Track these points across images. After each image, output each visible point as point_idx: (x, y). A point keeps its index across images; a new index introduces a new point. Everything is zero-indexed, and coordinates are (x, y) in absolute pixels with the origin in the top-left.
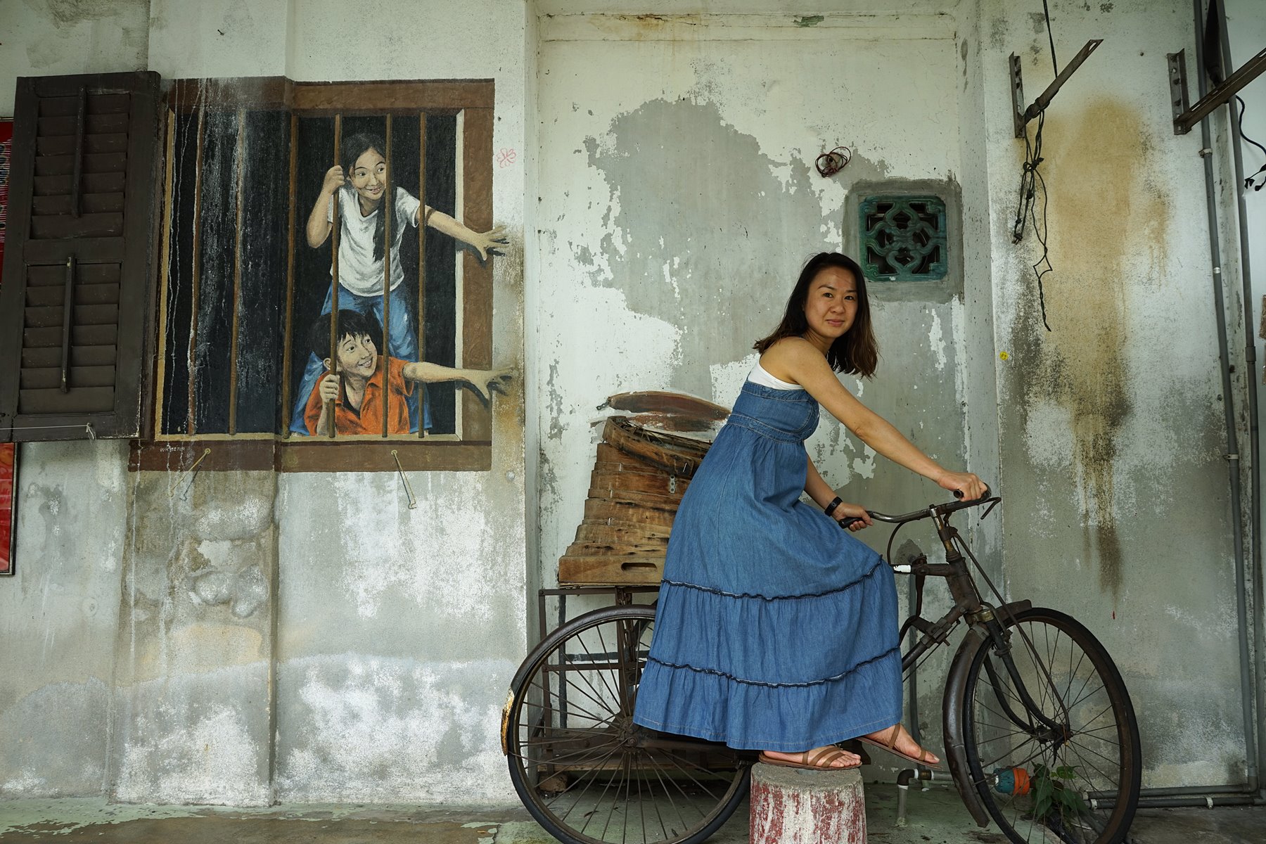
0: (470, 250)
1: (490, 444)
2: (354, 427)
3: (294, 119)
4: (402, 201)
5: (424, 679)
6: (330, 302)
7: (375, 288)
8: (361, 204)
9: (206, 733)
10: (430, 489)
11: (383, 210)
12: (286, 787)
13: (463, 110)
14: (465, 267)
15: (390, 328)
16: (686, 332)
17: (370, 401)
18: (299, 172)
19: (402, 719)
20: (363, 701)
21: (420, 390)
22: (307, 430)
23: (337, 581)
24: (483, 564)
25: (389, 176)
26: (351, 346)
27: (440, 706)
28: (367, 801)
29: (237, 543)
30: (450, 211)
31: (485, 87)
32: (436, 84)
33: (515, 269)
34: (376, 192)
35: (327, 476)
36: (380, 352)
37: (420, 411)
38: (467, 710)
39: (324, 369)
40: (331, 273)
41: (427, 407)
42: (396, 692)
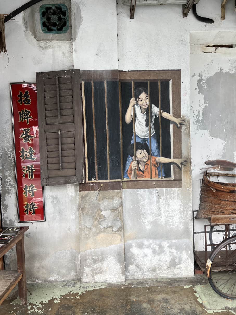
0: (174, 123)
1: (181, 180)
2: (142, 176)
3: (119, 83)
4: (154, 109)
5: (165, 245)
6: (133, 140)
7: (147, 136)
8: (141, 110)
9: (107, 263)
10: (165, 193)
11: (148, 111)
12: (128, 275)
13: (171, 80)
14: (173, 129)
15: (151, 147)
16: (227, 142)
17: (146, 169)
18: (122, 100)
19: (159, 256)
20: (148, 251)
21: (161, 165)
22: (128, 177)
23: (139, 220)
24: (181, 214)
25: (149, 101)
26: (140, 153)
27: (170, 252)
28: (150, 278)
29: (113, 211)
30: (169, 112)
31: (178, 72)
32: (163, 71)
33: (188, 129)
34: (146, 106)
35: (135, 190)
36: (149, 154)
37: (161, 171)
38: (177, 253)
39: (133, 160)
40: (133, 131)
41: (163, 170)
42: (157, 249)
